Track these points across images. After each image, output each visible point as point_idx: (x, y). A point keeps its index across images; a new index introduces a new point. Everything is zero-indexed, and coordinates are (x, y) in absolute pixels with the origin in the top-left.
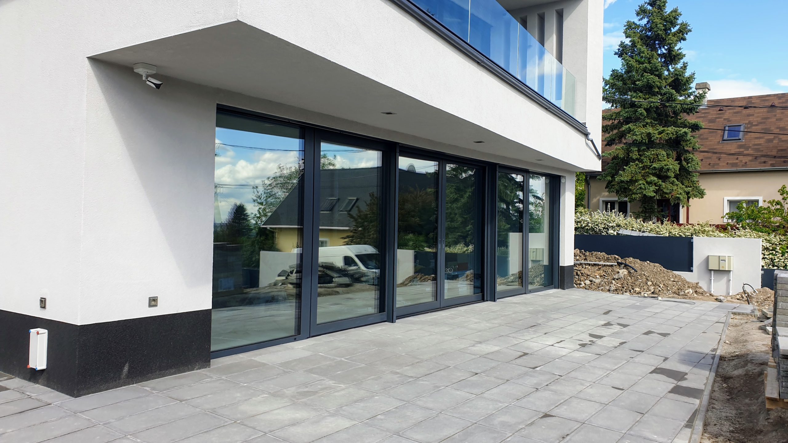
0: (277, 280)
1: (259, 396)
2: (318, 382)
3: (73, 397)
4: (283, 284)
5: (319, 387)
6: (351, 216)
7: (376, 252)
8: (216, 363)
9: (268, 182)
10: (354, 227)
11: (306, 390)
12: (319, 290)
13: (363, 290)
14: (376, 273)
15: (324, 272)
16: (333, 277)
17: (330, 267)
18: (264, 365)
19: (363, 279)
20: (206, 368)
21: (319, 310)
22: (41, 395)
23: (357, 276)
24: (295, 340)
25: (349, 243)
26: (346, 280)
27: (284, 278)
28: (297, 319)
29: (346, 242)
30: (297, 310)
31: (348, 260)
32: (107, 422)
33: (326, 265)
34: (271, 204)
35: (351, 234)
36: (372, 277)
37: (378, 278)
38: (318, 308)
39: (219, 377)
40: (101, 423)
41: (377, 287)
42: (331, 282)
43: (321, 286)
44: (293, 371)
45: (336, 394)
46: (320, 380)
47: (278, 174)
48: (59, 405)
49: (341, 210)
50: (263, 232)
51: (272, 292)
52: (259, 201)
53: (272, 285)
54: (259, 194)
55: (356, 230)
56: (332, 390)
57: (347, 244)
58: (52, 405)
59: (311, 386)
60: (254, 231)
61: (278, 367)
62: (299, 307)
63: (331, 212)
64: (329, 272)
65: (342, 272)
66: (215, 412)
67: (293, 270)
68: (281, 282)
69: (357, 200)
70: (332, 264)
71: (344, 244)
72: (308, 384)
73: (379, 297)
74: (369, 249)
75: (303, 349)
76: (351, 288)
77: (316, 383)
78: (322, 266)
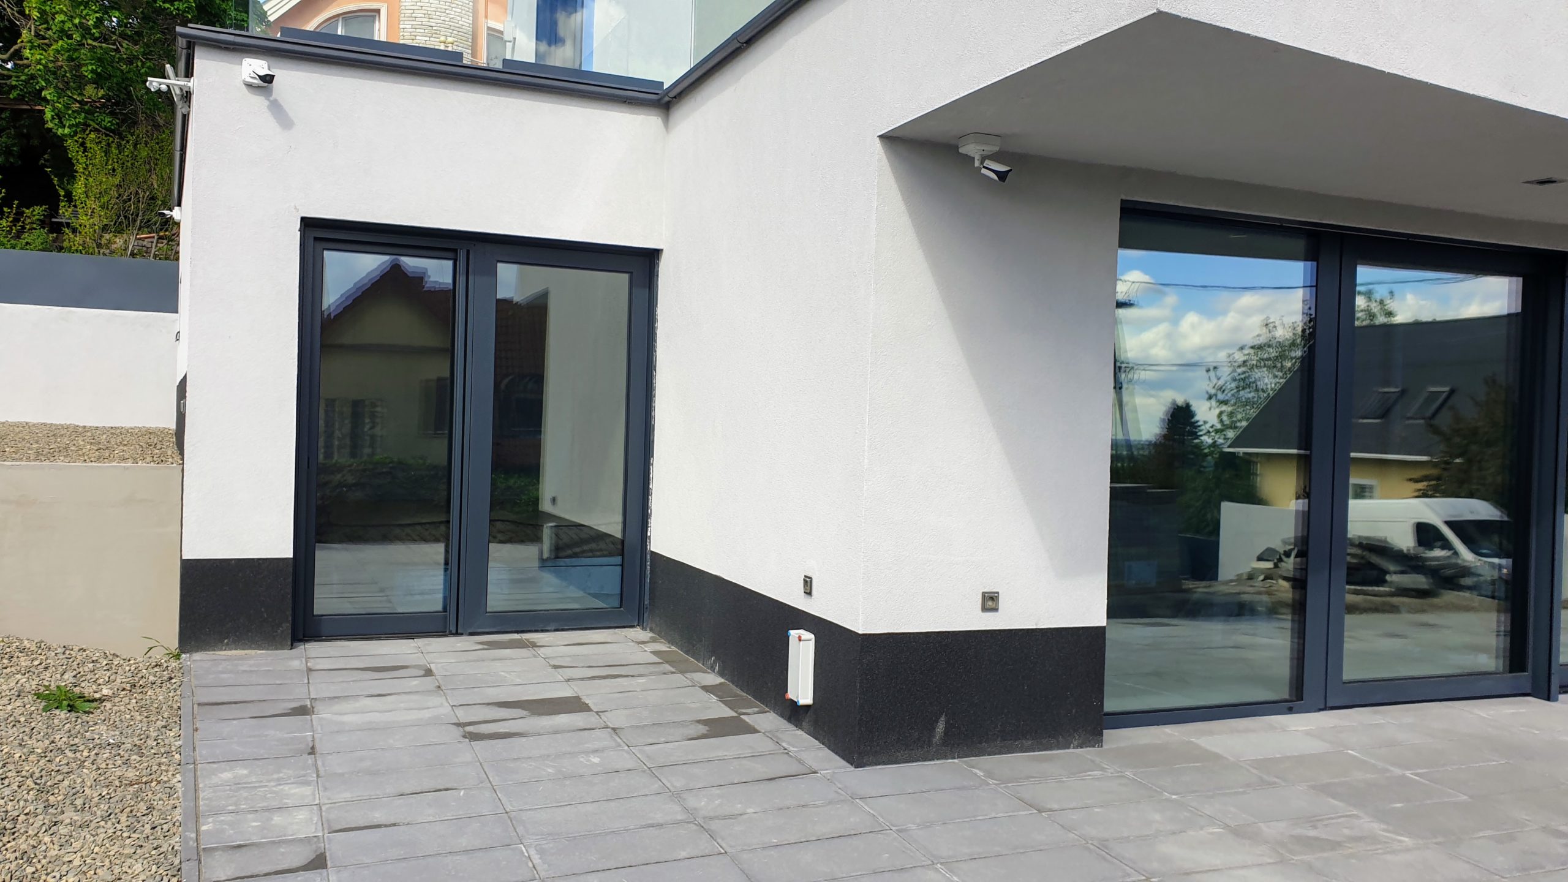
0: (1254, 569)
1: (1201, 828)
2: (1343, 819)
3: (852, 764)
4: (1266, 578)
5: (1346, 832)
6: (1436, 430)
7: (1501, 517)
8: (1116, 738)
9: (1240, 357)
10: (1442, 455)
11: (1312, 833)
12: (1350, 598)
13: (1468, 609)
14: (1500, 567)
15: (1363, 557)
16: (1386, 572)
17: (1379, 549)
18: (1217, 757)
19: (1468, 581)
20: (1094, 747)
21: (1348, 646)
22: (803, 751)
23: (1449, 572)
24: (1290, 711)
25: (1430, 493)
26: (1419, 581)
27: (1269, 565)
28: (1295, 661)
29: (1420, 490)
30: (1296, 640)
31: (1426, 534)
32: (904, 827)
33: (1369, 542)
34: (1248, 402)
35: (1434, 472)
36: (1489, 579)
37: (1506, 582)
38: (1345, 639)
39: (1119, 772)
40: (894, 828)
41: (1501, 602)
42: (1382, 582)
43: (1355, 589)
44: (1283, 784)
45: (1389, 857)
46: (1347, 816)
47: (1262, 340)
48: (829, 778)
49: (1409, 415)
50: (1228, 461)
51: (1244, 593)
52: (1221, 396)
53: (1245, 577)
54: (1221, 383)
55: (1447, 463)
56: (1379, 846)
57: (1425, 495)
58: (819, 775)
59: (1326, 825)
60: (1209, 458)
61: (1248, 767)
62: (1299, 633)
63: (1383, 420)
64: (1375, 559)
65: (1408, 562)
66: (1106, 848)
67: (1291, 550)
68: (1262, 573)
69: (1452, 392)
70: (1385, 541)
71: (1416, 494)
72: (1318, 820)
73: (1509, 629)
74: (1481, 510)
75: (1308, 733)
76: (1435, 601)
77: (1340, 820)
78: (1360, 545)
